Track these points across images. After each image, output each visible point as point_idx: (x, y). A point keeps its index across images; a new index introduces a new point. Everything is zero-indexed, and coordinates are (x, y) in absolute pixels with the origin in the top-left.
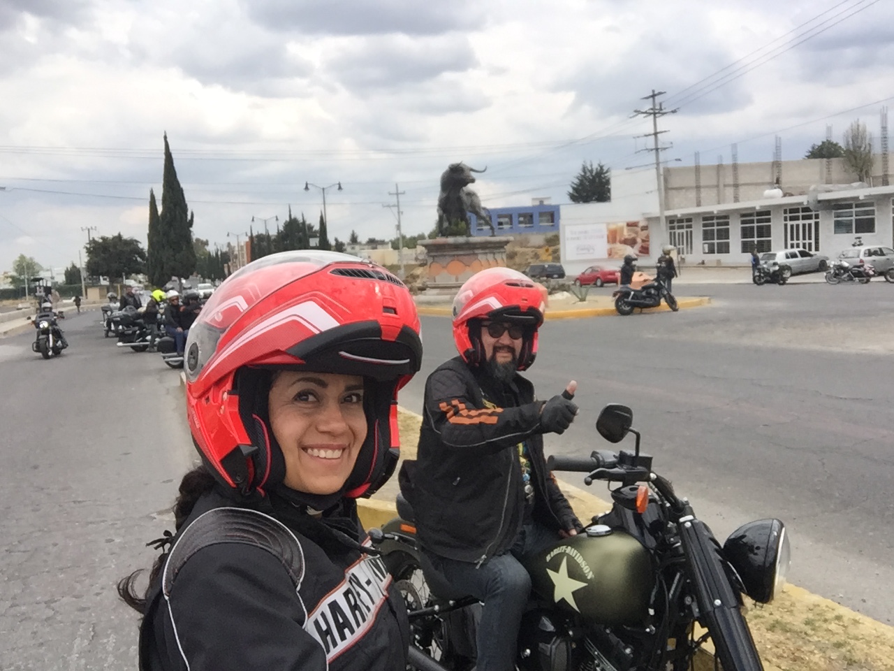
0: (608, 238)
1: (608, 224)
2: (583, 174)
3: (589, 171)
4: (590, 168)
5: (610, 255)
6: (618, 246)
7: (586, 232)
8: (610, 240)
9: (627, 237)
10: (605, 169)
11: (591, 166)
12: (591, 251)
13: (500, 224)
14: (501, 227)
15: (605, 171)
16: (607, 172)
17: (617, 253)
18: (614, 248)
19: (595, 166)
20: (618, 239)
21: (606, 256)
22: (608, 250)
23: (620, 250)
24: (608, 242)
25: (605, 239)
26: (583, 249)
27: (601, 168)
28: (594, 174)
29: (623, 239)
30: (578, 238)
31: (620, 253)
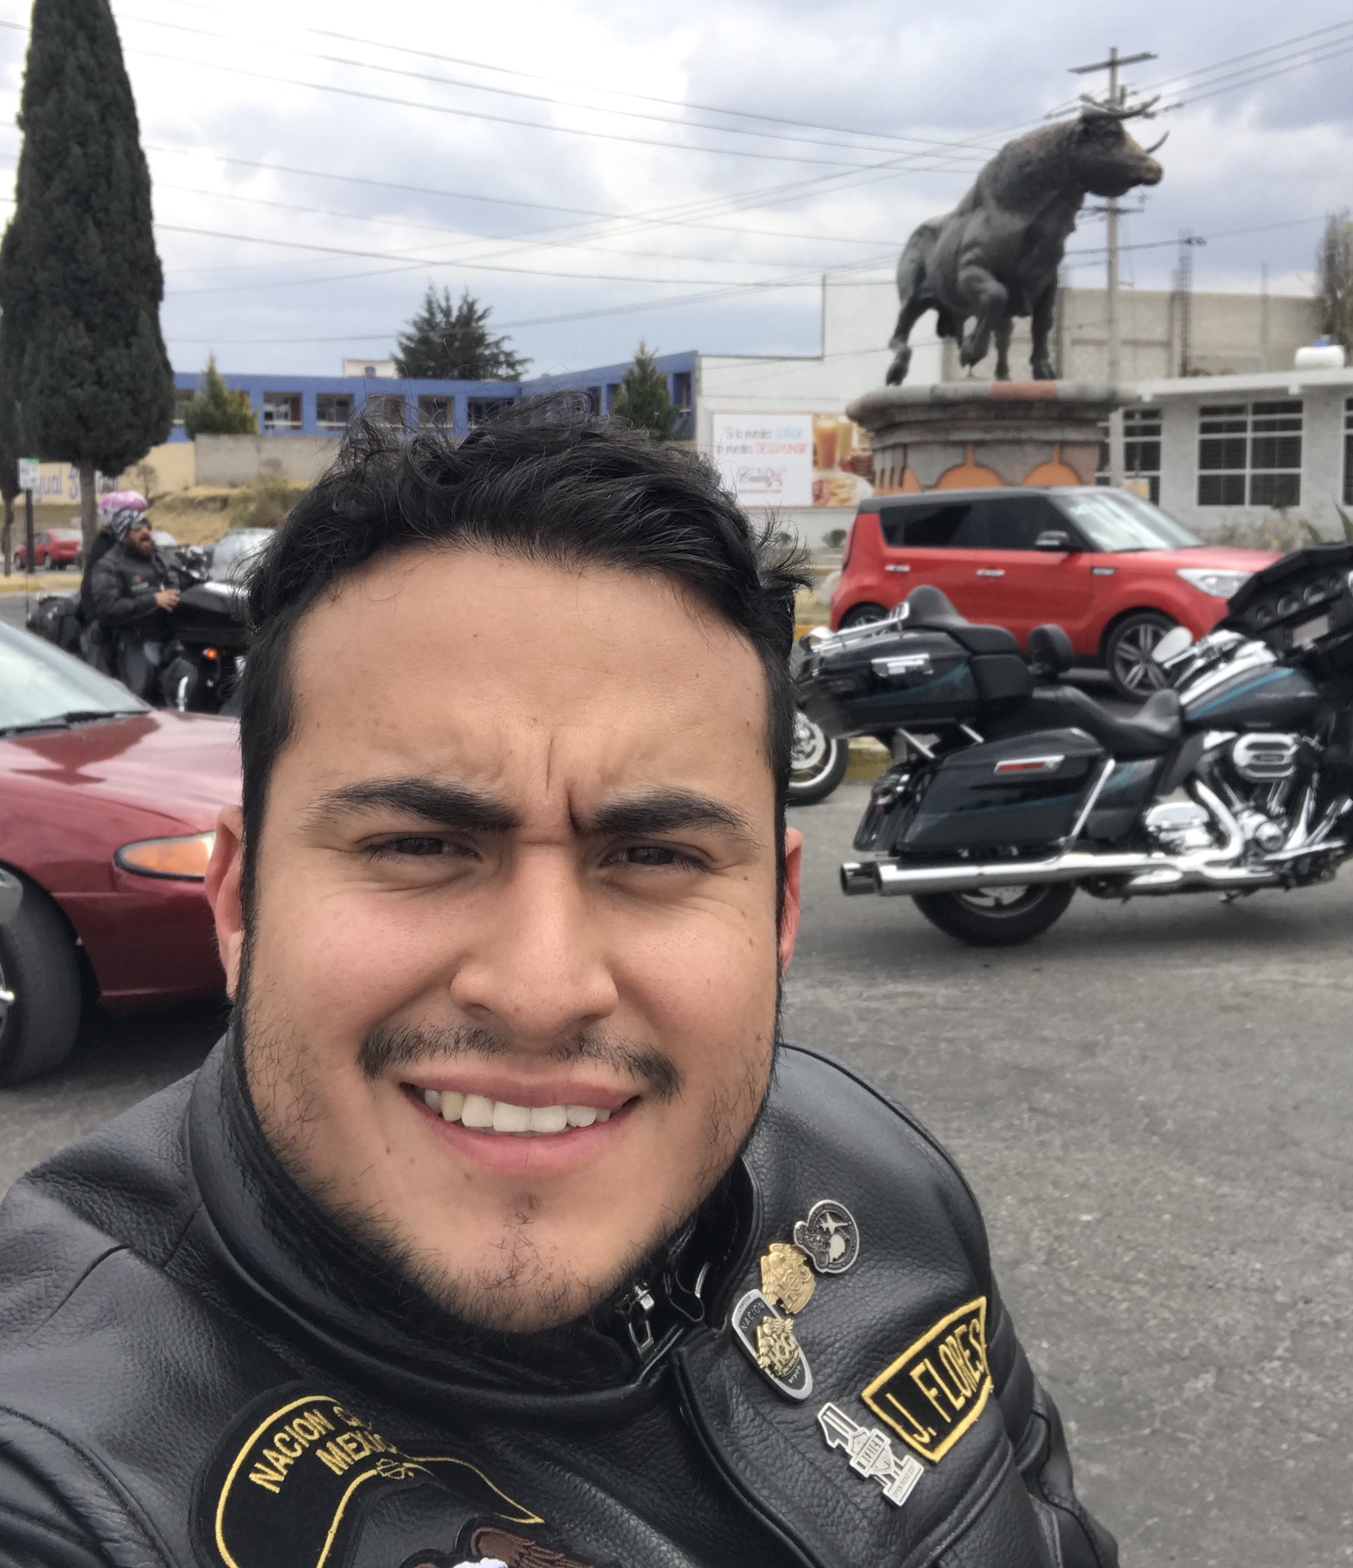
0: (815, 453)
1: (817, 416)
2: (426, 315)
3: (442, 311)
4: (444, 304)
5: (817, 497)
6: (840, 476)
7: (764, 434)
8: (820, 457)
9: (859, 453)
10: (479, 308)
11: (447, 299)
12: (775, 485)
13: (269, 416)
14: (269, 423)
15: (479, 313)
16: (481, 317)
17: (834, 494)
18: (829, 481)
19: (456, 305)
20: (838, 457)
21: (807, 500)
22: (814, 484)
23: (842, 486)
24: (815, 463)
25: (808, 456)
26: (754, 479)
27: (471, 307)
28: (453, 319)
29: (849, 458)
30: (744, 449)
31: (843, 494)
